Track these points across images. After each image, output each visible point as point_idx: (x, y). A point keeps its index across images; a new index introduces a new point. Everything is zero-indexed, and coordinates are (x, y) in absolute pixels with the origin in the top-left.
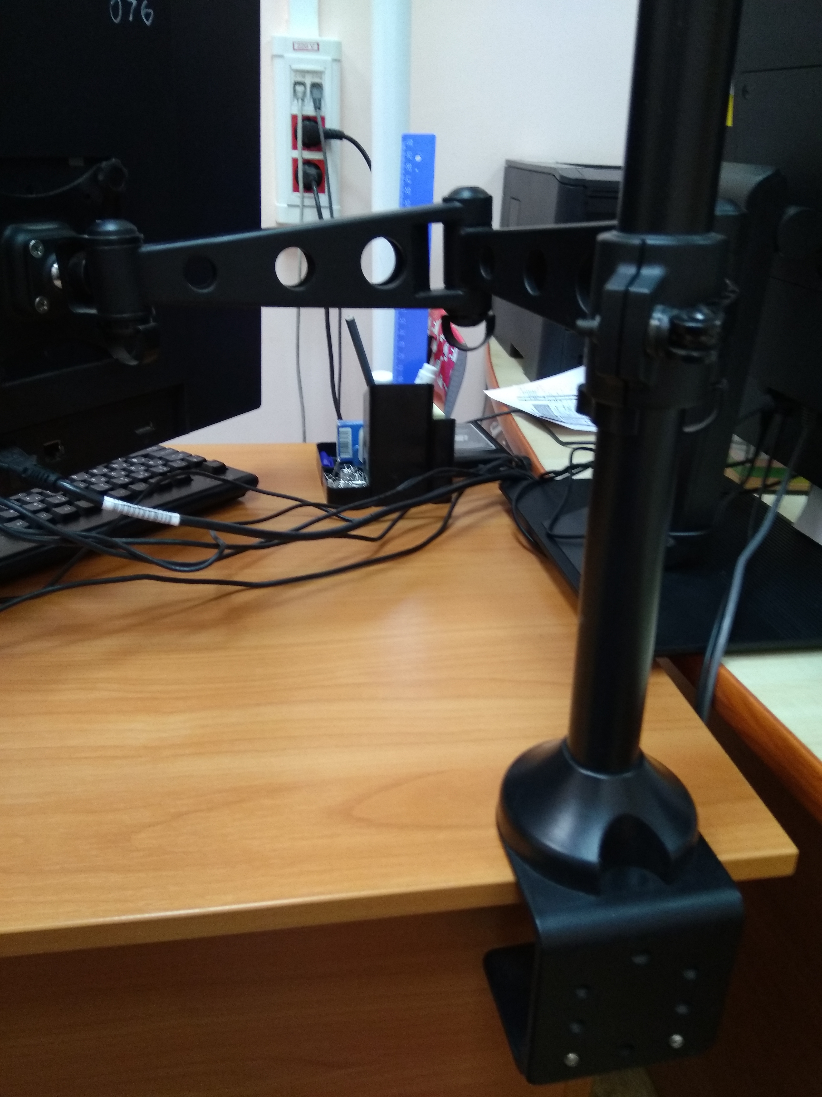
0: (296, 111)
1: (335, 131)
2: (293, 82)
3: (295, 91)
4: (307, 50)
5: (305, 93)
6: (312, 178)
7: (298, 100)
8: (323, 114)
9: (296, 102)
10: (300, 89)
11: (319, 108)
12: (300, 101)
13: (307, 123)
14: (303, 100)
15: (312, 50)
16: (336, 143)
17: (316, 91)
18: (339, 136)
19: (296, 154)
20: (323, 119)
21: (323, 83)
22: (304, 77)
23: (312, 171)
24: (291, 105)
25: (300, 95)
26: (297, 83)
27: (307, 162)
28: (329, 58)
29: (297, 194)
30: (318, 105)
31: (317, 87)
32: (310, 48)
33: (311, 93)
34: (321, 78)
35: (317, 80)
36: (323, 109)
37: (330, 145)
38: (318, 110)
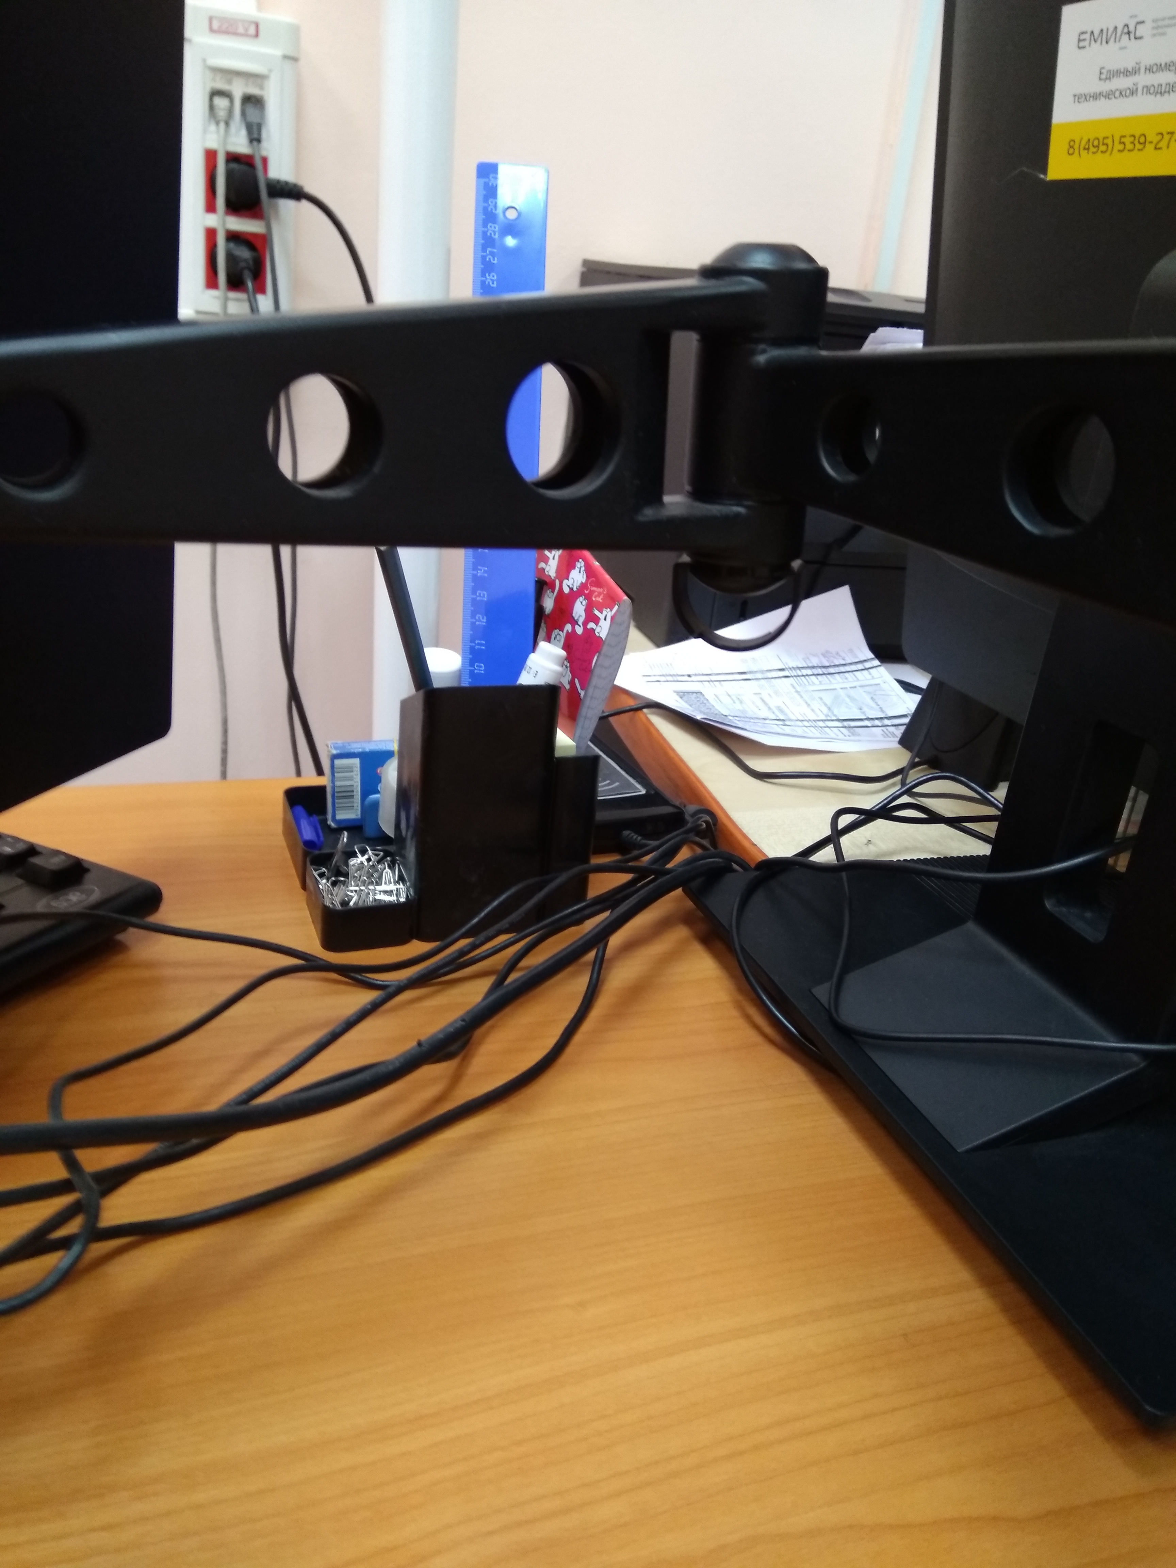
0: (213, 143)
1: (287, 183)
2: (208, 90)
3: (212, 108)
4: (235, 34)
5: (230, 111)
6: (243, 264)
7: (217, 123)
8: (264, 153)
9: (213, 127)
10: (221, 103)
11: (259, 141)
12: (222, 125)
13: (234, 166)
14: (227, 124)
15: (245, 35)
16: (287, 206)
17: (251, 111)
18: (295, 193)
19: (212, 221)
20: (265, 161)
21: (266, 98)
22: (230, 82)
23: (244, 253)
24: (205, 131)
25: (222, 114)
26: (216, 93)
27: (233, 237)
28: (278, 53)
29: (213, 293)
30: (255, 135)
31: (252, 102)
32: (241, 30)
33: (243, 113)
34: (261, 88)
35: (253, 90)
36: (265, 144)
37: (276, 208)
38: (255, 143)
